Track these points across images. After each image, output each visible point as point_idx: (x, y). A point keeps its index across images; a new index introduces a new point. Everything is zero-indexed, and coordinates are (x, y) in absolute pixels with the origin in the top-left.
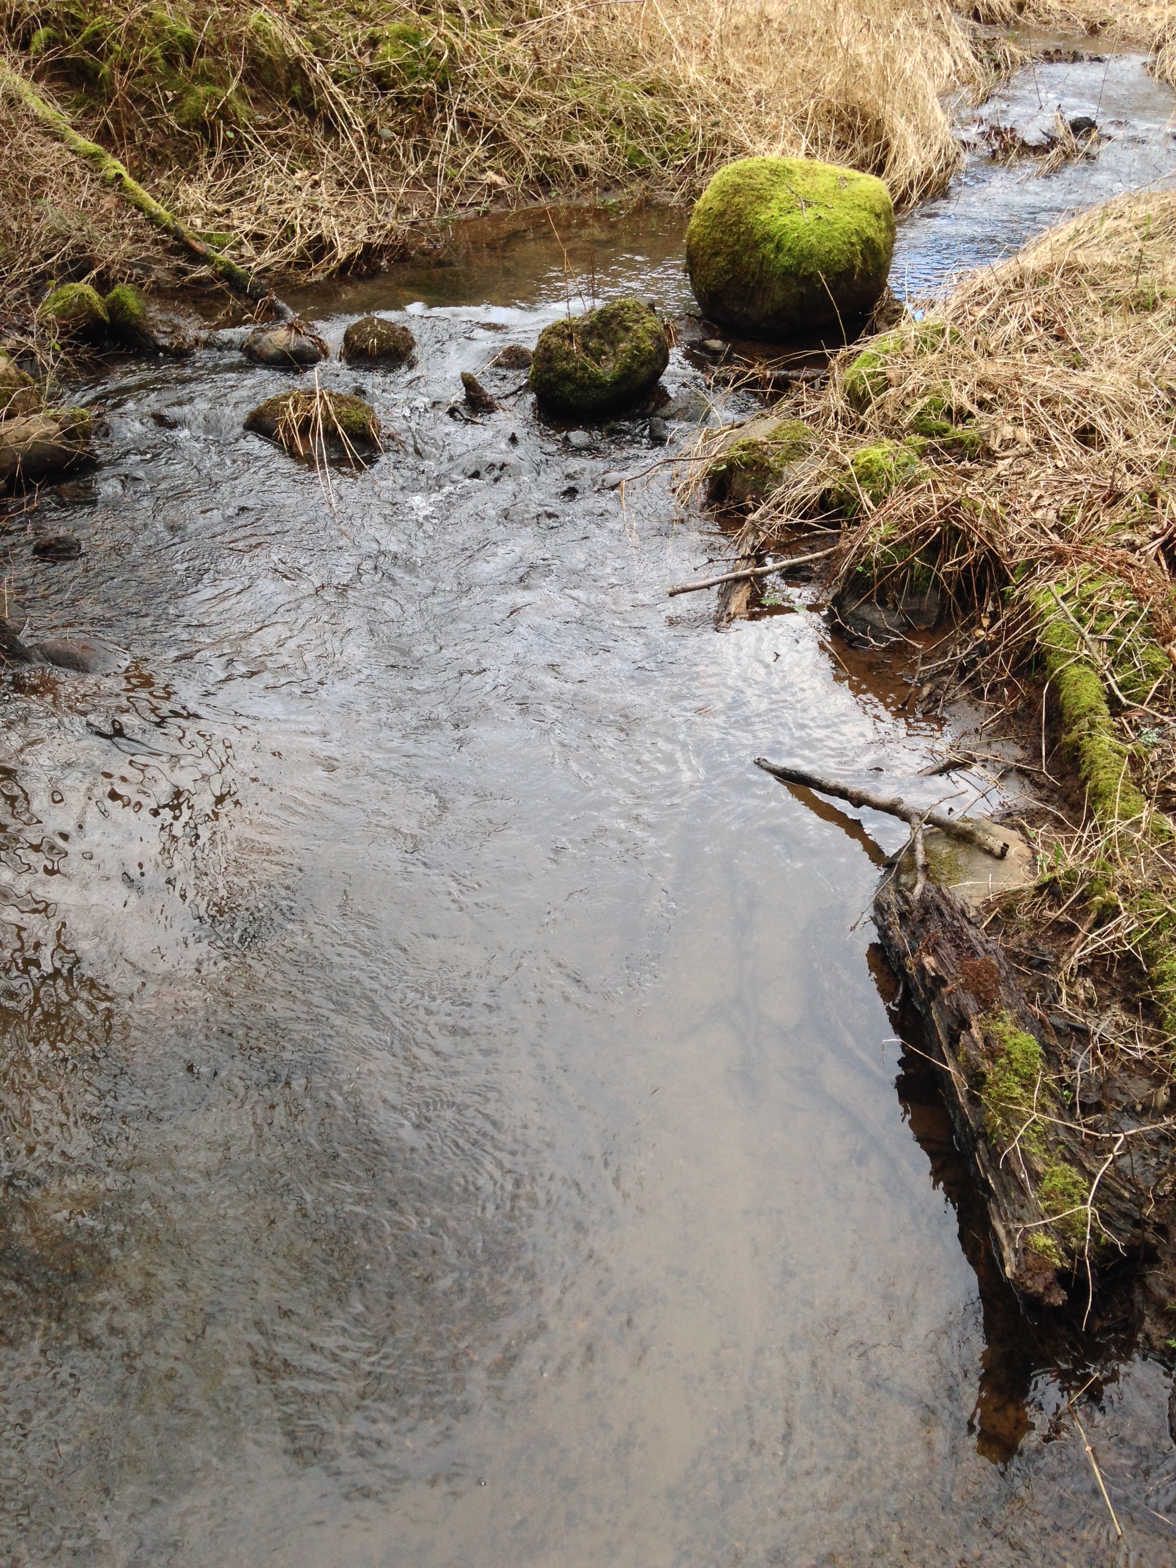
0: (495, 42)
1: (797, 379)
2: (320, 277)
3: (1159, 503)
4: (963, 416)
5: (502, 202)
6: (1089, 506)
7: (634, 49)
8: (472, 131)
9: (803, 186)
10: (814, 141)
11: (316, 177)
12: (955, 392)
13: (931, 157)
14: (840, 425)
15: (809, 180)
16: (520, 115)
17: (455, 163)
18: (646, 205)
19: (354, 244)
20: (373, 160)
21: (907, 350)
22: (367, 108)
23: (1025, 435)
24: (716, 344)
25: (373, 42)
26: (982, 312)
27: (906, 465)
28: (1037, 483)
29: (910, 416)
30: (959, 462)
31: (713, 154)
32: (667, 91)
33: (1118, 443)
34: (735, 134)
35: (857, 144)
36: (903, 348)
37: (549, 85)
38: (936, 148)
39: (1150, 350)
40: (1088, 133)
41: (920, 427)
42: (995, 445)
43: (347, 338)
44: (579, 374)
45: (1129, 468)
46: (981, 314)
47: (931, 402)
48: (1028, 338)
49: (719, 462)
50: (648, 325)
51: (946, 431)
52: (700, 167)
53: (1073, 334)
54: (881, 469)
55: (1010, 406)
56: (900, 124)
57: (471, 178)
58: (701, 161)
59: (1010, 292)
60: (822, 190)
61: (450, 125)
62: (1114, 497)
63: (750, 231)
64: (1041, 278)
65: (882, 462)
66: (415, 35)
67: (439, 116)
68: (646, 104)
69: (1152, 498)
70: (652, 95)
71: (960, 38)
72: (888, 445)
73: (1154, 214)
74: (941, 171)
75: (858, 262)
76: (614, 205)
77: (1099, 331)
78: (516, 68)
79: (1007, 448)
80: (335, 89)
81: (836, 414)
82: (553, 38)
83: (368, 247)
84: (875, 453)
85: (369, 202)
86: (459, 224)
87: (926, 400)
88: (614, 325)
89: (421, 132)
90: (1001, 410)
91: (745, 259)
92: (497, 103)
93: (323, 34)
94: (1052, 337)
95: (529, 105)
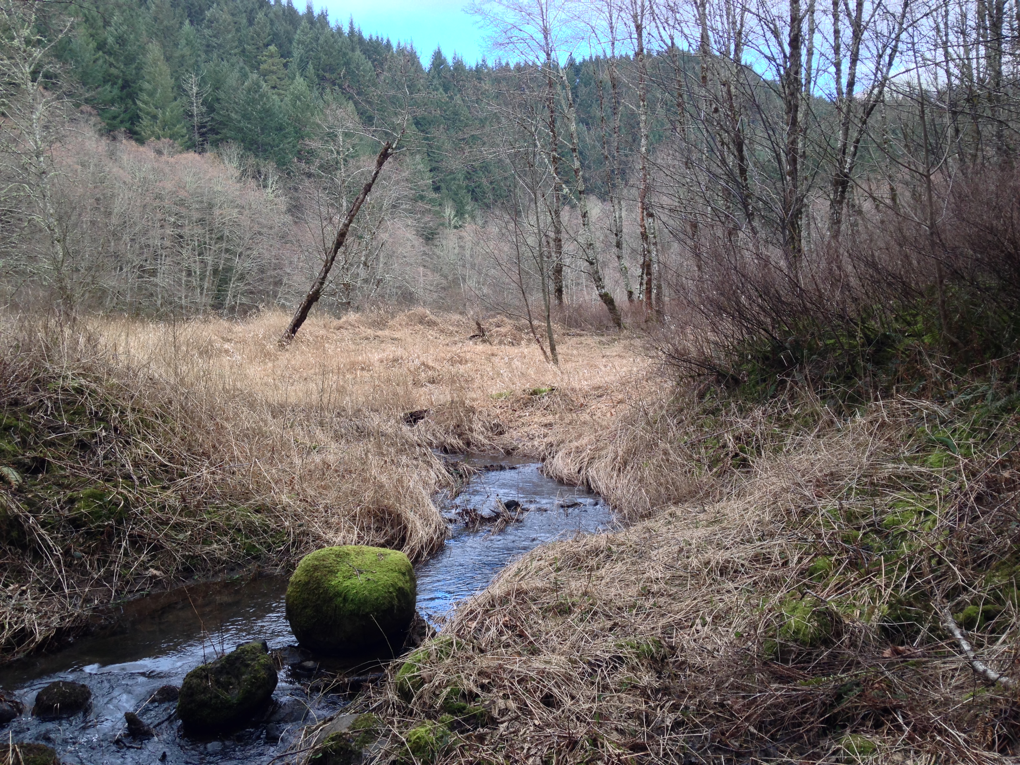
0: (156, 494)
1: (365, 681)
2: (21, 655)
3: (599, 745)
4: (473, 697)
5: (160, 586)
6: (559, 752)
7: (248, 488)
8: (140, 546)
9: (357, 561)
10: (362, 529)
11: (24, 588)
12: (465, 682)
13: (432, 530)
14: (397, 712)
15: (360, 557)
16: (173, 533)
17: (127, 566)
18: (260, 576)
19: (49, 630)
20: (66, 571)
21: (432, 658)
22: (65, 540)
23: (512, 705)
24: (310, 664)
25: (72, 501)
26: (474, 624)
27: (442, 737)
28: (525, 738)
29: (440, 702)
30: (476, 729)
31: (301, 542)
32: (269, 510)
33: (568, 703)
34: (313, 530)
35: (388, 528)
36: (429, 657)
37: (192, 514)
38: (433, 526)
39: (574, 638)
40: (516, 508)
41: (447, 707)
42: (495, 714)
43: (38, 698)
44: (213, 701)
45: (578, 718)
46: (473, 626)
47: (452, 689)
48: (504, 638)
49: (316, 752)
50: (262, 661)
51: (464, 708)
52: (293, 550)
53: (528, 633)
54: (426, 743)
55: (500, 686)
56: (411, 515)
57: (139, 574)
58: (293, 546)
59: (488, 611)
60: (368, 562)
61: (124, 544)
62: (573, 744)
63: (326, 591)
64: (504, 600)
65: (427, 738)
66: (101, 495)
67: (116, 539)
68: (256, 519)
69: (594, 742)
70: (260, 513)
71: (438, 464)
72: (429, 724)
73: (558, 556)
74: (438, 538)
75: (396, 602)
76: (237, 579)
77: (543, 629)
78: (170, 506)
79: (503, 716)
80: (42, 531)
81: (393, 704)
82: (194, 488)
83: (59, 630)
84: (421, 731)
85: (62, 600)
86: (130, 603)
87: (449, 689)
88: (238, 664)
89: (103, 550)
90: (495, 690)
91: (325, 608)
92: (156, 528)
93: (37, 499)
94: (517, 635)
95: (178, 527)
